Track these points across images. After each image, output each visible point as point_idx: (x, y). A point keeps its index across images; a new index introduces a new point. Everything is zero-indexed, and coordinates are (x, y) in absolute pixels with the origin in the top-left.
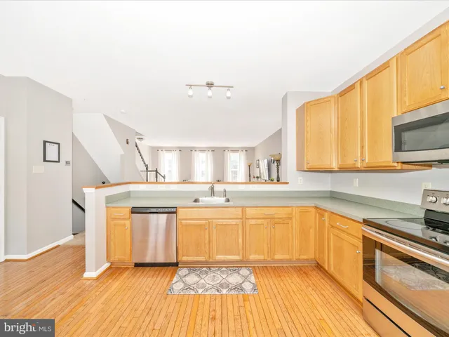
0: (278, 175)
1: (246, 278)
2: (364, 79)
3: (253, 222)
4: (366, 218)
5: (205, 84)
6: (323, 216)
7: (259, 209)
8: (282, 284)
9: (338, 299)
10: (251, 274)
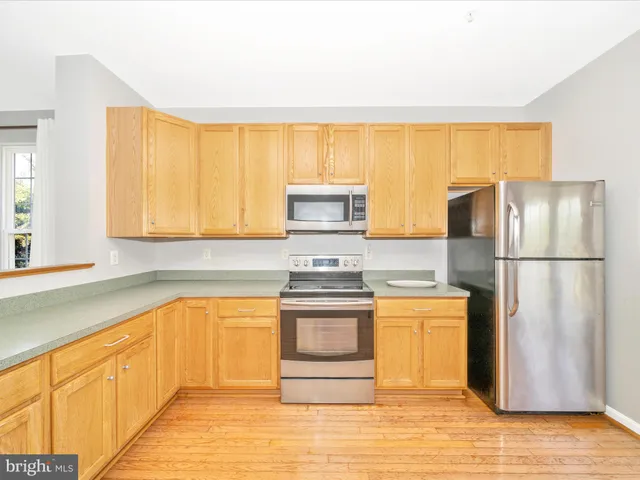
7: (92, 339)
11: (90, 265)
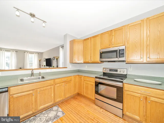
0: (57, 65)
1: (57, 111)
2: (92, 37)
3: (58, 85)
4: (96, 76)
5: (29, 14)
6: (81, 78)
7: (61, 79)
8: (71, 106)
9: (87, 102)
10: (58, 108)
11: (67, 68)
